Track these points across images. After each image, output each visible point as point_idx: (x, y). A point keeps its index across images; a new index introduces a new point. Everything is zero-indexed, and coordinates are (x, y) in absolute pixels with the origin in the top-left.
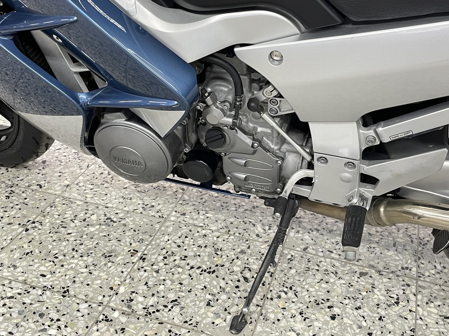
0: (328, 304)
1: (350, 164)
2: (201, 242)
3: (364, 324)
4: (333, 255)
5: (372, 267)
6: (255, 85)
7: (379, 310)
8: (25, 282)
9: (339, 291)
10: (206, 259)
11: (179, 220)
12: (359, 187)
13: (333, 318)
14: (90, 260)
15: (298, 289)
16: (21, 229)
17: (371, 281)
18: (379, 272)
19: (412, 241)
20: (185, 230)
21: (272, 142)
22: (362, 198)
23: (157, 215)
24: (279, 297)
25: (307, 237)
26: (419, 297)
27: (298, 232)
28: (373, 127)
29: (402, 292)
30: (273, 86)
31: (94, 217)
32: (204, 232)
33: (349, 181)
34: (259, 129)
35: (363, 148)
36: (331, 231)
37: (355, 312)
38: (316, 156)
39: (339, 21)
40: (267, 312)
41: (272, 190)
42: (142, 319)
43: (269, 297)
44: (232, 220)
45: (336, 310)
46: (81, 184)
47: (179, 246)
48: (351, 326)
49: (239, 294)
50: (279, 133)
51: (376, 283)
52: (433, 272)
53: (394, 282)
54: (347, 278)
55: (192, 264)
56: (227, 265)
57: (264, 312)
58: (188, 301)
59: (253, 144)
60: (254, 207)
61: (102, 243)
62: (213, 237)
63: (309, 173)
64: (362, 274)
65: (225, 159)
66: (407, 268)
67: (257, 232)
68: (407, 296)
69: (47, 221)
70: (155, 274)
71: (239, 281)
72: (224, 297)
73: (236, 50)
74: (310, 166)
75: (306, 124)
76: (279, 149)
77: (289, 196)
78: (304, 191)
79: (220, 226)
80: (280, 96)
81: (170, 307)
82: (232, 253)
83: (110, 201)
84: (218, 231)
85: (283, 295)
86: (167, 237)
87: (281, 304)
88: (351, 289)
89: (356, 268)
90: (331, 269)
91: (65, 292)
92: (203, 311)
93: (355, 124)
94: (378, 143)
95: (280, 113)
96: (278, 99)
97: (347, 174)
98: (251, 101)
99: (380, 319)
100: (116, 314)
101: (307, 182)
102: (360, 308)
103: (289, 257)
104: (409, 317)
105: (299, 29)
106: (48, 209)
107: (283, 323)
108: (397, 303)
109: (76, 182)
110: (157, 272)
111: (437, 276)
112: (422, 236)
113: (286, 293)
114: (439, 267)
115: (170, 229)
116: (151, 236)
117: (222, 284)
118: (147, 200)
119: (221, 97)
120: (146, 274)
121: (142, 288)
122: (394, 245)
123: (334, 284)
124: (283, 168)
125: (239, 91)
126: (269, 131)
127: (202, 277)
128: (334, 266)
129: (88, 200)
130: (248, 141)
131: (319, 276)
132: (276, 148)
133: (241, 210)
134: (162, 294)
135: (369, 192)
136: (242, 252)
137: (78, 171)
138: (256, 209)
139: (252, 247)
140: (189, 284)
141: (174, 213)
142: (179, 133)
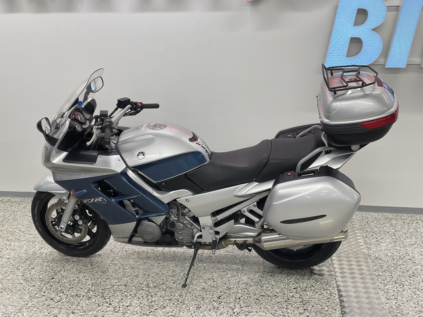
0: (213, 279)
1: (211, 228)
2: (168, 270)
3: (224, 282)
4: (214, 268)
5: (227, 269)
6: (182, 209)
7: (229, 279)
8: (111, 285)
9: (216, 276)
10: (170, 273)
11: (158, 265)
12: (215, 235)
13: (214, 282)
14: (130, 278)
15: (203, 277)
16: (102, 273)
17: (227, 273)
18: (230, 270)
19: (241, 262)
20: (161, 267)
21: (189, 225)
22: (216, 238)
23: (150, 265)
24: (197, 279)
25: (205, 264)
26: (242, 274)
27: (202, 264)
28: (215, 217)
29: (236, 274)
30: (188, 208)
31: (127, 267)
32: (168, 267)
33: (212, 233)
34: (185, 222)
35: (214, 223)
36: (213, 262)
37: (221, 280)
38: (202, 227)
39: (201, 190)
40: (193, 283)
41: (190, 242)
42: (153, 288)
43: (193, 279)
44: (178, 263)
45: (215, 280)
46: (117, 259)
47: (160, 271)
48: (220, 283)
49: (183, 280)
50: (190, 222)
51: (228, 273)
52: (247, 268)
53: (234, 272)
54: (219, 273)
55: (166, 275)
56: (178, 274)
57: (192, 283)
58: (167, 283)
59: (183, 226)
60: (185, 259)
61: (132, 273)
62: (172, 268)
63: (201, 233)
64: (223, 271)
65: (176, 233)
66: (239, 269)
67: (187, 265)
68: (238, 275)
69: (110, 270)
70: (154, 279)
71: (183, 277)
72: (179, 281)
73: (177, 199)
74: (201, 231)
75: (198, 218)
76: (191, 227)
77: (196, 242)
78: (200, 240)
79: (174, 265)
80: (190, 211)
81: (161, 285)
82: (179, 271)
83: (131, 263)
84: (173, 266)
85: (198, 279)
86: (155, 270)
87: (197, 281)
88: (220, 275)
89: (222, 270)
90: (213, 271)
91: (126, 285)
92: (172, 285)
93: (210, 216)
94: (217, 221)
95: (190, 216)
96: (189, 212)
97: (211, 231)
98: (182, 213)
99: (229, 280)
100: (145, 288)
101: (200, 237)
102: (223, 279)
103: (199, 270)
104: (238, 279)
105: (192, 193)
106: (109, 267)
107: (198, 284)
108: (235, 277)
109: (115, 259)
110: (155, 278)
111: (249, 269)
112: (245, 260)
113: (199, 278)
114: (249, 267)
115: (156, 268)
116: (149, 270)
117: (177, 278)
118: (145, 261)
119: (174, 213)
120: (151, 279)
121: (151, 282)
122: (235, 264)
123: (215, 274)
124: (193, 232)
125: (178, 210)
126: (188, 222)
127: (170, 278)
128: (214, 270)
129: (122, 263)
130: (182, 225)
131: (209, 273)
132: (190, 227)
133: (181, 260)
134: (158, 283)
135: (218, 237)
136: (183, 270)
137: (114, 256)
138: (186, 259)
139: (186, 269)
140: (166, 280)
141: (156, 263)
142: (162, 224)
